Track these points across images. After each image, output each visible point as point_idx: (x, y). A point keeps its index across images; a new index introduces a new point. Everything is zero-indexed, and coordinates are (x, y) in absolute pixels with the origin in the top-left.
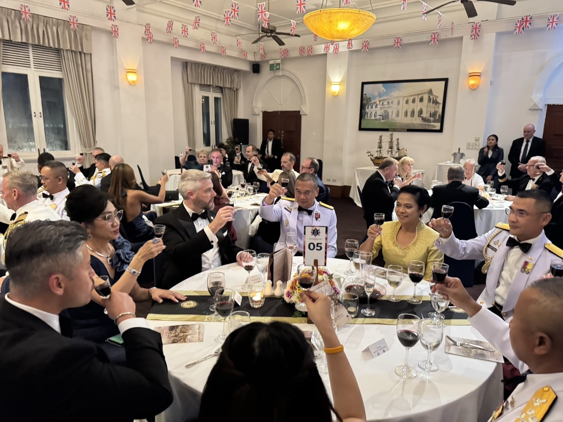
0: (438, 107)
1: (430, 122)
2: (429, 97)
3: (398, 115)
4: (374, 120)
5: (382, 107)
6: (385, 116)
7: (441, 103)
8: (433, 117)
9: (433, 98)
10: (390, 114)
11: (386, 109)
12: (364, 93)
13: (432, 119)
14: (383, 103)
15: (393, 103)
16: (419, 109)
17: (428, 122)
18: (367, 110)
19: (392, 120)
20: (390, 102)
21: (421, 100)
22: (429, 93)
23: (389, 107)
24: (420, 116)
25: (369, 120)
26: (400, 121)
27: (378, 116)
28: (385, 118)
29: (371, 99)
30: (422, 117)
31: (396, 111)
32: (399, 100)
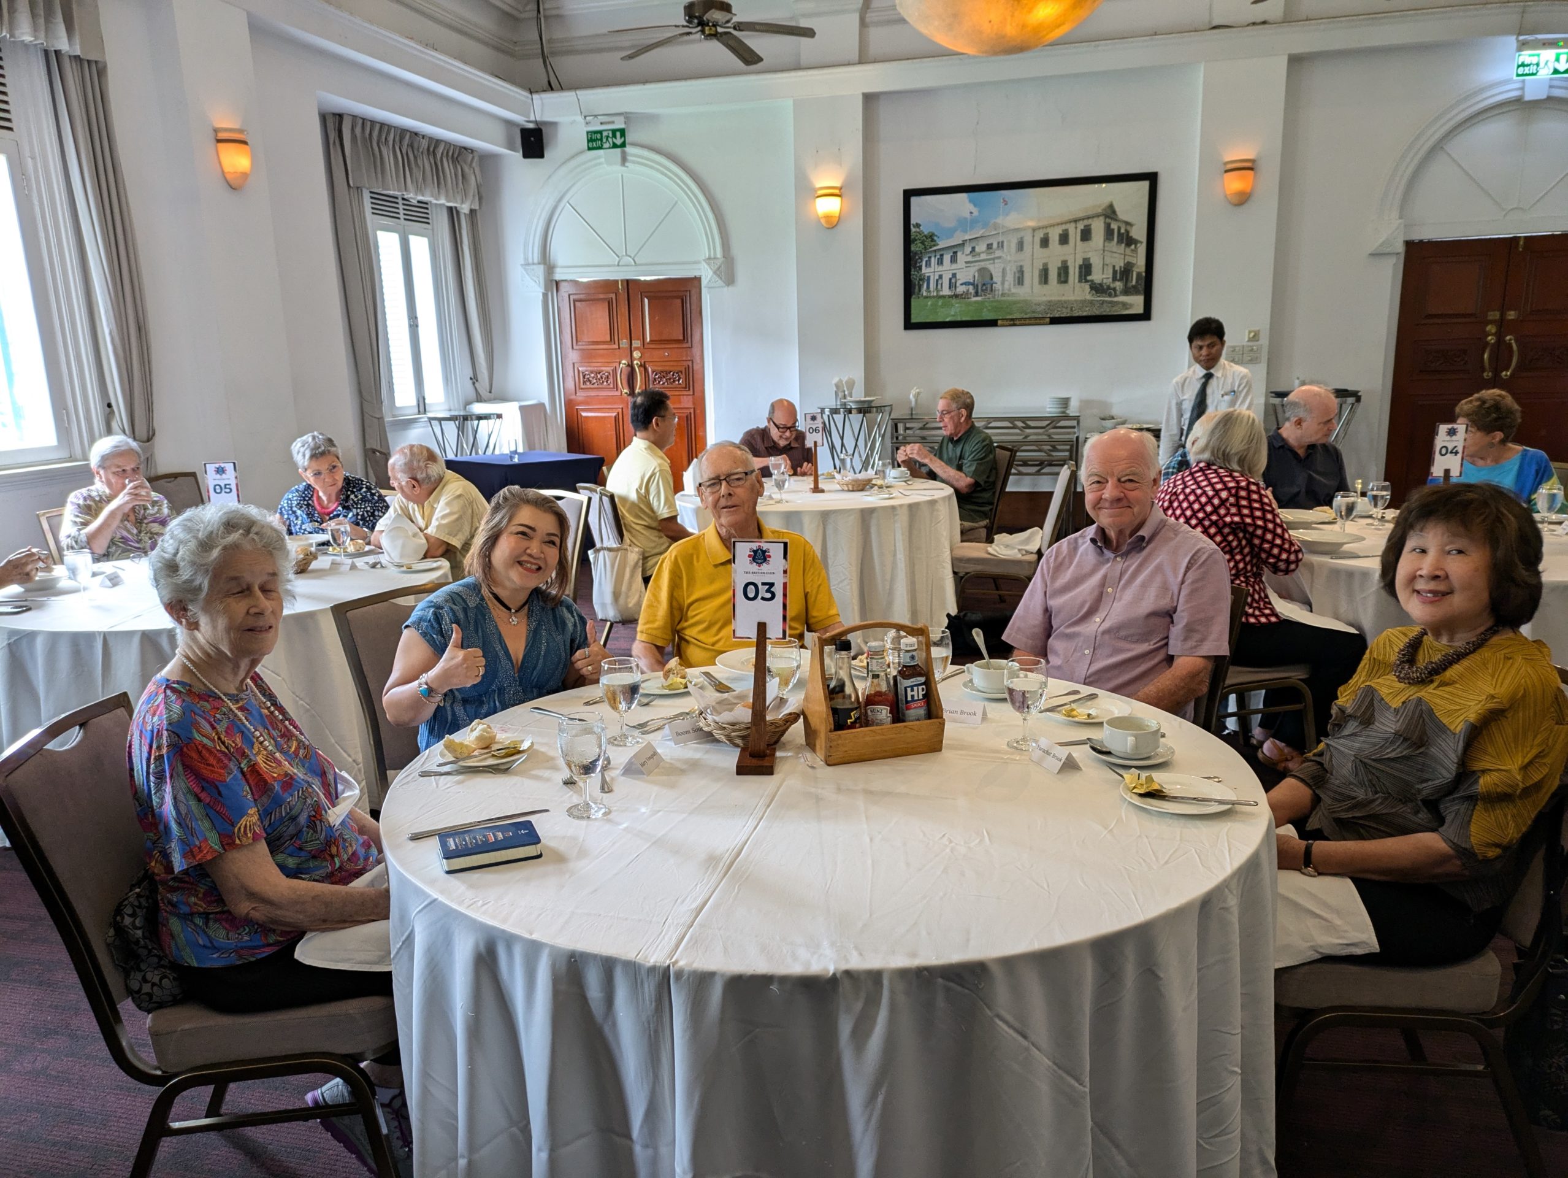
0: (1135, 251)
1: (1116, 296)
2: (1108, 226)
3: (1020, 281)
4: (950, 297)
5: (970, 258)
6: (984, 285)
7: (1141, 242)
8: (1121, 280)
9: (1119, 229)
10: (997, 278)
11: (982, 264)
12: (913, 221)
13: (1119, 285)
14: (973, 249)
15: (1002, 246)
16: (1080, 262)
17: (1110, 295)
18: (924, 270)
19: (1003, 295)
20: (995, 246)
21: (1086, 235)
22: (1106, 216)
23: (993, 259)
24: (1085, 279)
25: (934, 297)
26: (1029, 298)
27: (962, 284)
28: (982, 290)
29: (935, 238)
30: (1092, 281)
31: (1014, 269)
32: (1022, 238)
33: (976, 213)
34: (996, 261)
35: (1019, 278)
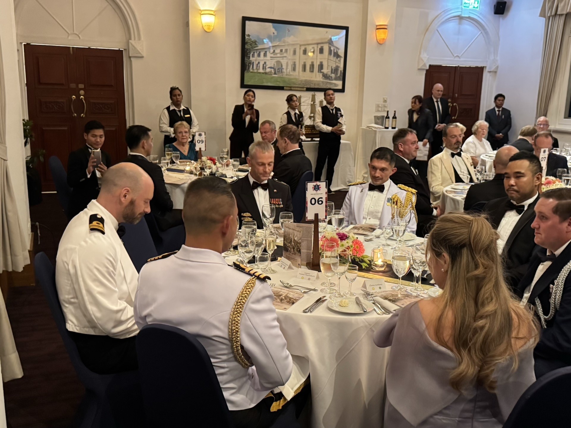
0: (340, 61)
1: (332, 80)
2: (330, 48)
3: (294, 69)
4: (263, 73)
5: (272, 55)
6: (278, 69)
7: (342, 57)
8: (334, 73)
9: (334, 50)
10: (284, 66)
11: (278, 59)
12: (247, 33)
13: (333, 75)
14: (274, 51)
15: (287, 51)
16: (318, 63)
17: (330, 80)
18: (251, 59)
19: (287, 75)
20: (284, 51)
21: (321, 51)
22: (330, 44)
23: (283, 57)
24: (321, 71)
25: (255, 72)
26: (297, 77)
27: (269, 68)
28: (278, 72)
29: (257, 43)
30: (323, 72)
31: (292, 63)
32: (295, 49)
33: (276, 34)
34: (284, 58)
35: (294, 67)
